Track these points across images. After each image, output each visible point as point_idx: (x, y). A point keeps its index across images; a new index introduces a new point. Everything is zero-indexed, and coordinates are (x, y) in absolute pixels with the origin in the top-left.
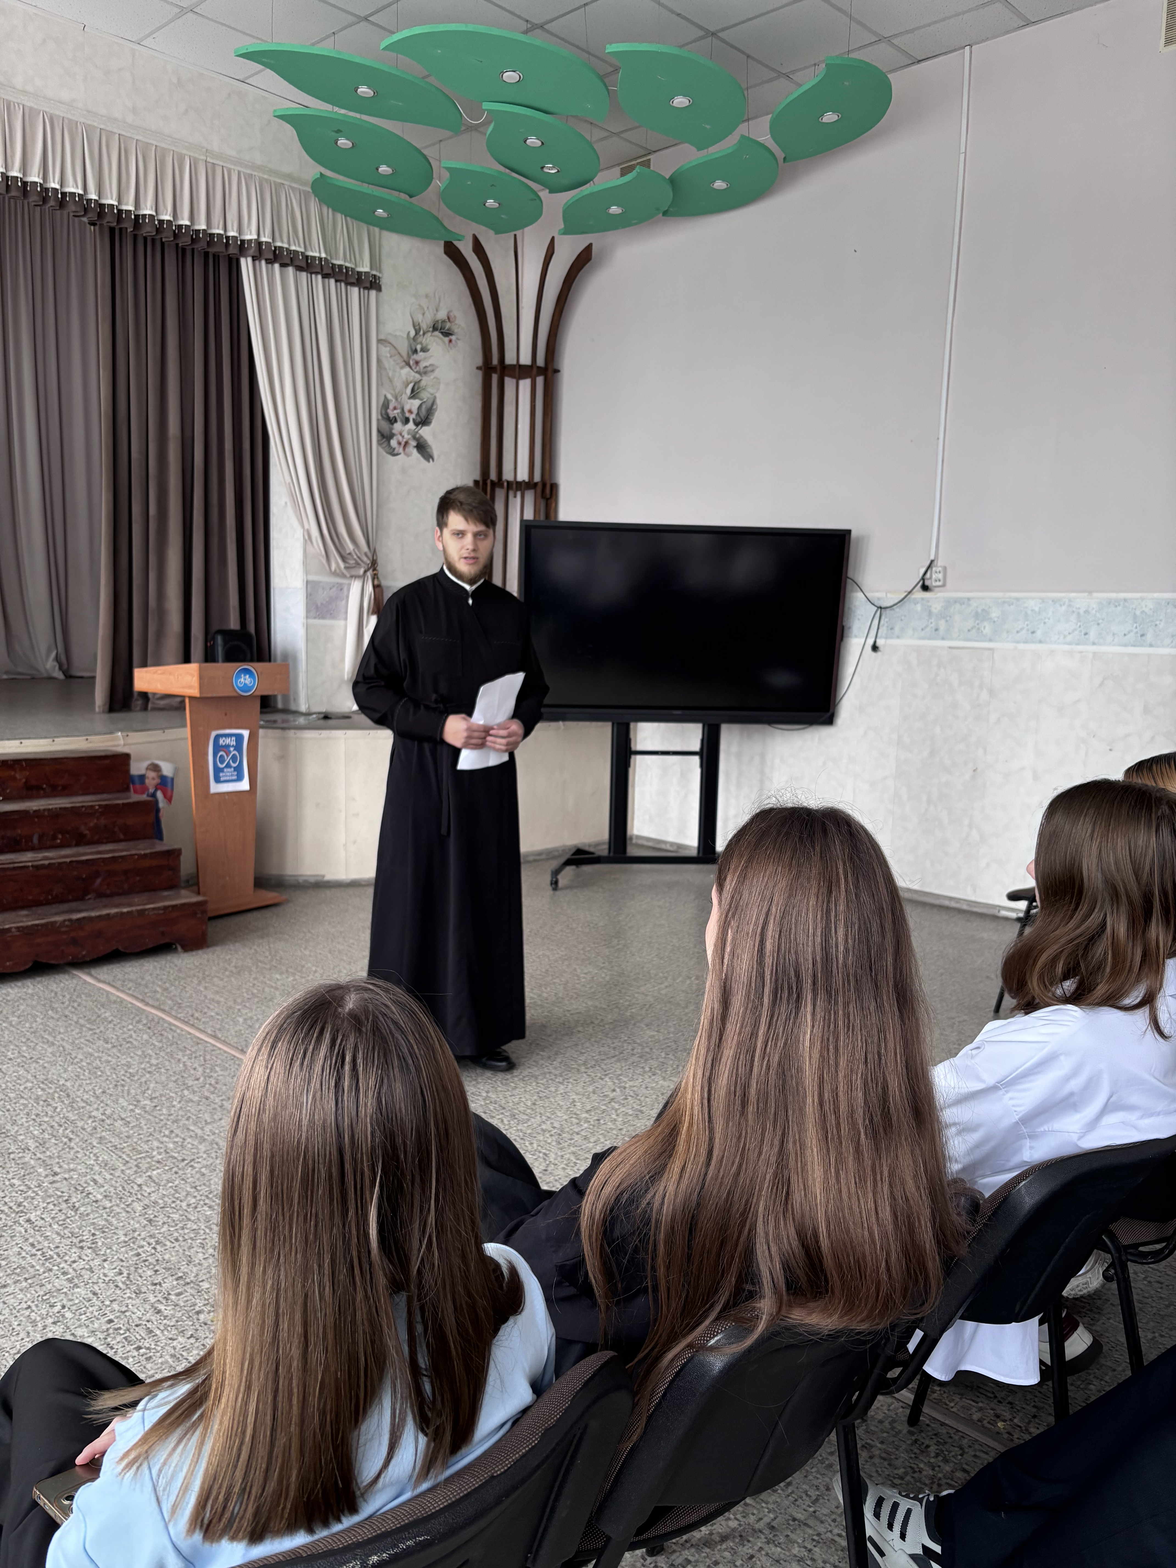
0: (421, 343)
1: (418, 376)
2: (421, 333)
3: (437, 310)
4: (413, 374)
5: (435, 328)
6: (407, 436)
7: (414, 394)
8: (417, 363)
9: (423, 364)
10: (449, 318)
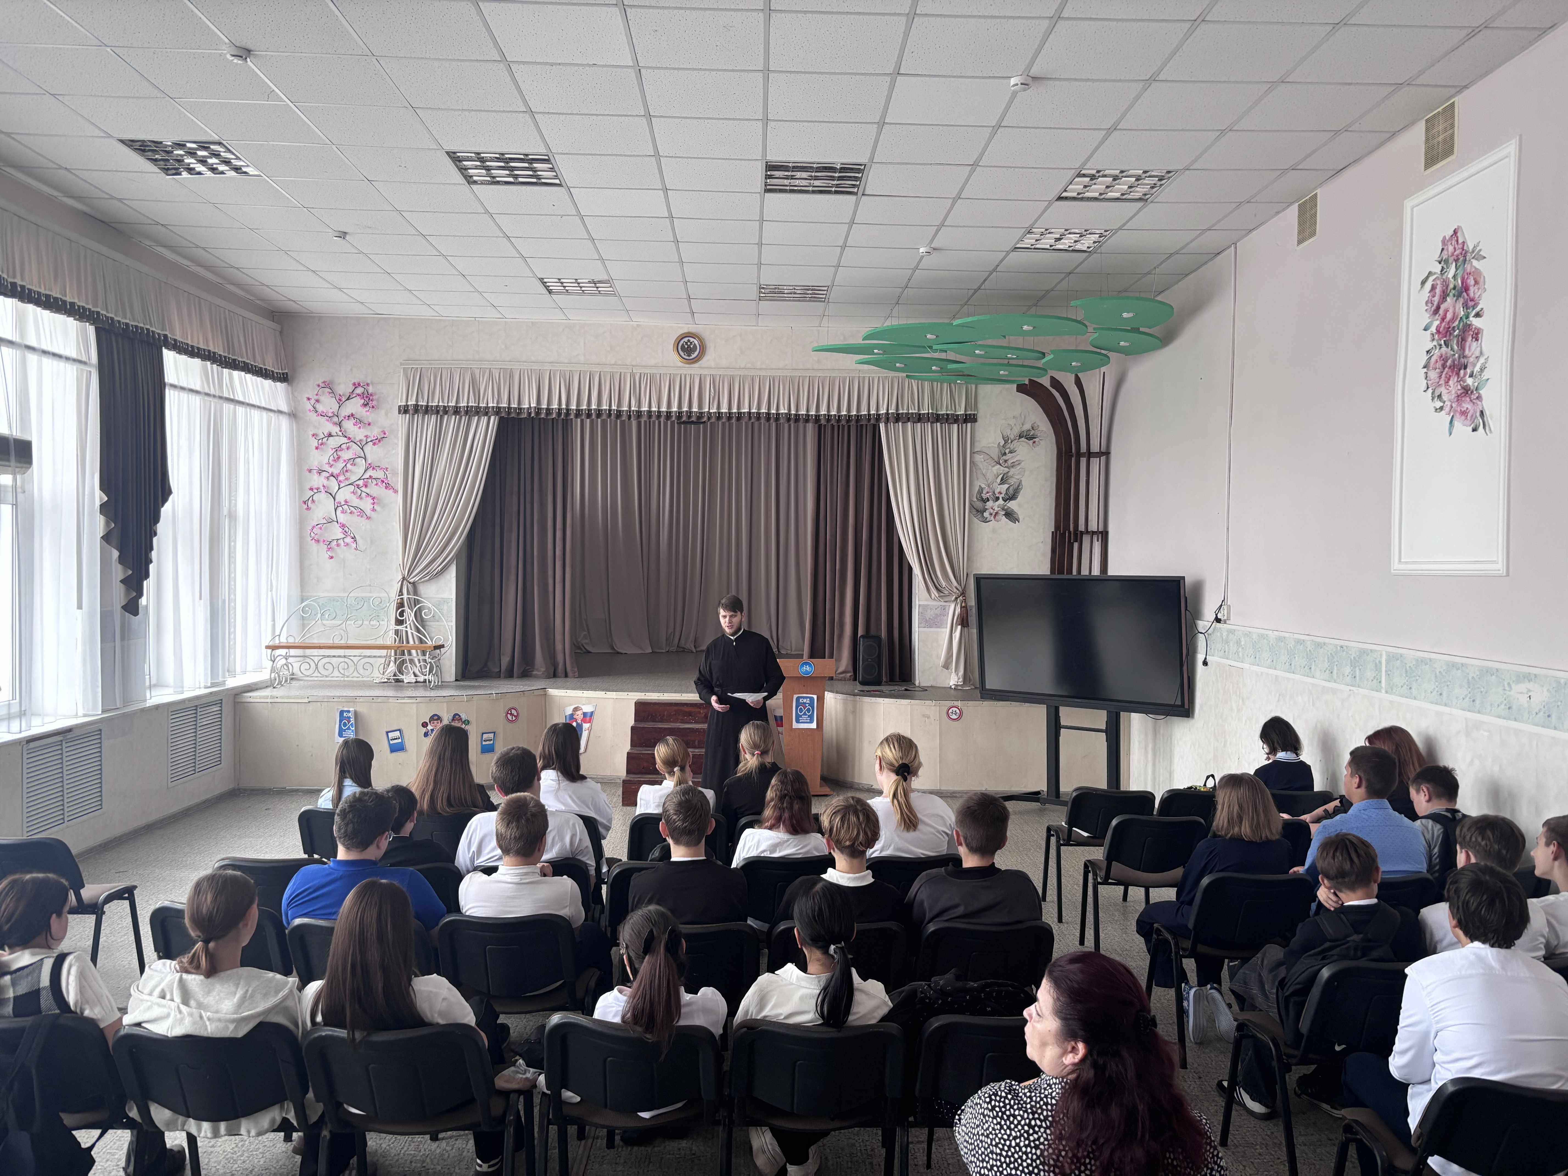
0: (1009, 448)
1: (1007, 470)
2: (1010, 441)
3: (1023, 425)
4: (1002, 468)
5: (1020, 437)
6: (996, 509)
7: (1003, 481)
8: (1006, 461)
9: (1010, 462)
10: (1032, 428)
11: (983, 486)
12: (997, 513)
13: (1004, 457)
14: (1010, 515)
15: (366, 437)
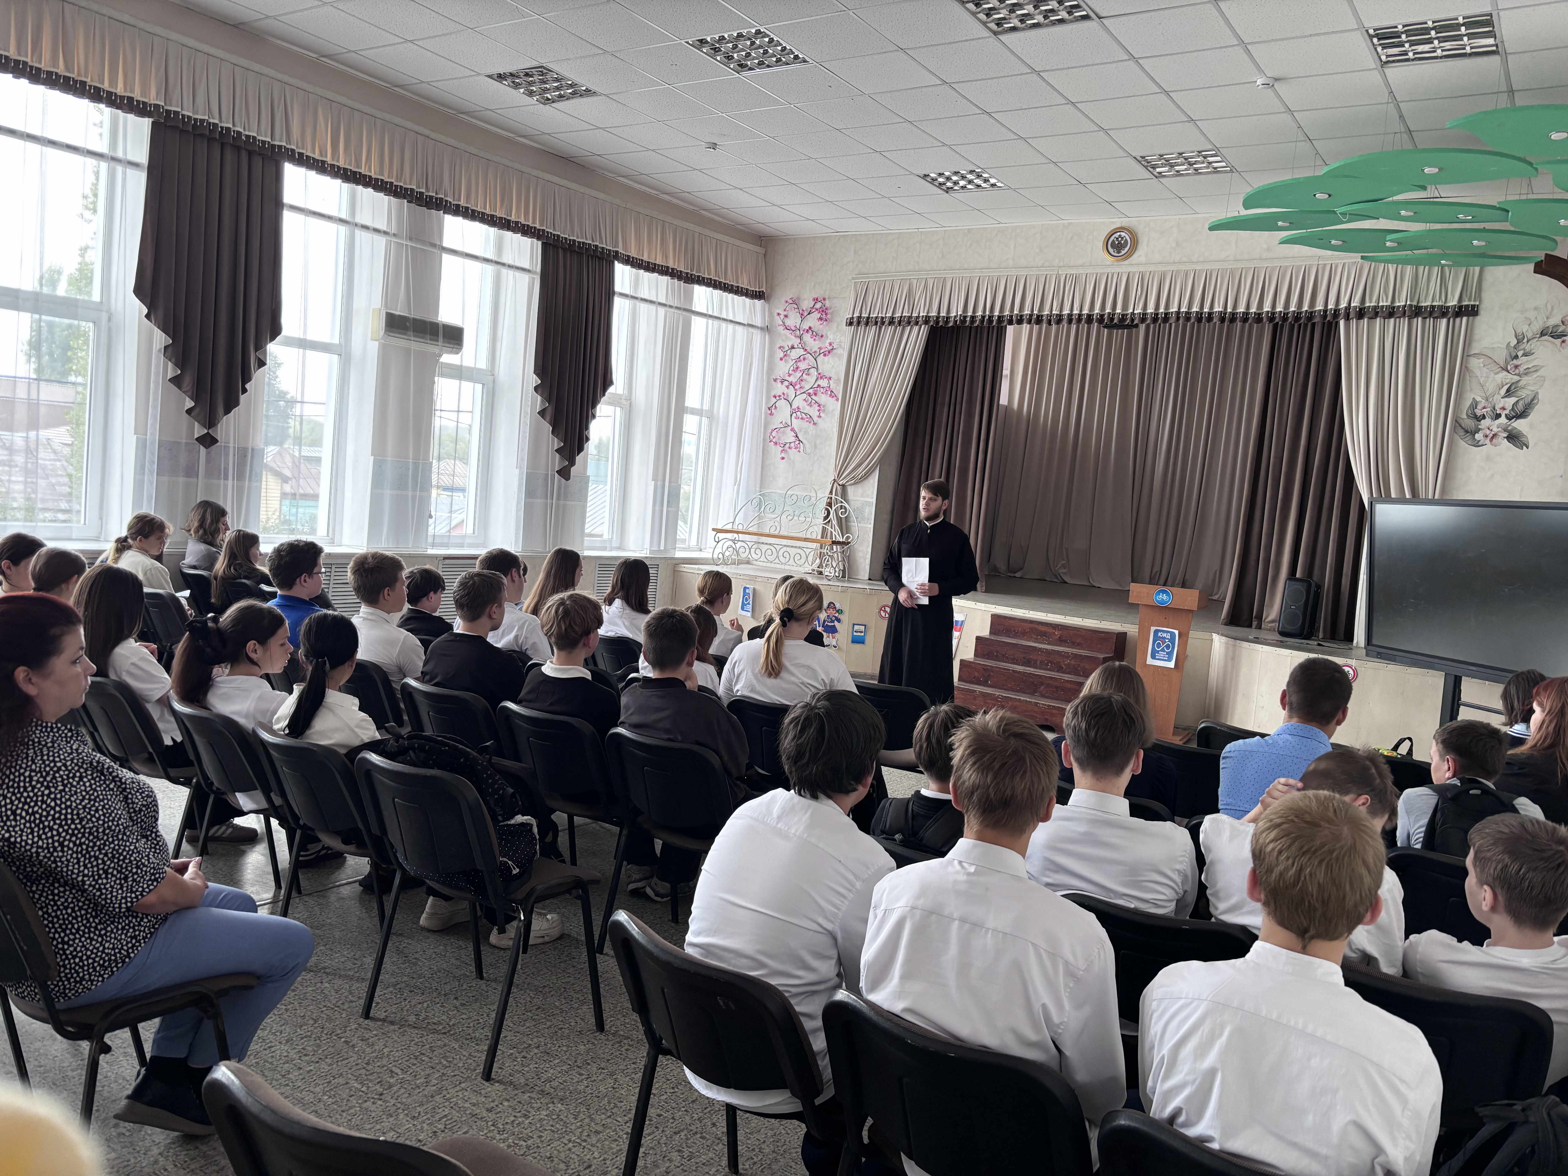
0: (1524, 349)
1: (1517, 378)
2: (1526, 340)
3: (1548, 318)
4: (1510, 376)
5: (1542, 334)
6: (1495, 430)
7: (1509, 393)
8: (1516, 367)
9: (1523, 367)
10: (1563, 322)
11: (1478, 399)
12: (1495, 435)
13: (1515, 362)
14: (1514, 438)
15: (820, 348)
